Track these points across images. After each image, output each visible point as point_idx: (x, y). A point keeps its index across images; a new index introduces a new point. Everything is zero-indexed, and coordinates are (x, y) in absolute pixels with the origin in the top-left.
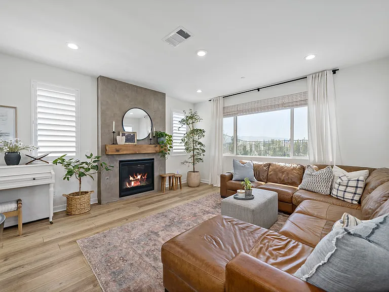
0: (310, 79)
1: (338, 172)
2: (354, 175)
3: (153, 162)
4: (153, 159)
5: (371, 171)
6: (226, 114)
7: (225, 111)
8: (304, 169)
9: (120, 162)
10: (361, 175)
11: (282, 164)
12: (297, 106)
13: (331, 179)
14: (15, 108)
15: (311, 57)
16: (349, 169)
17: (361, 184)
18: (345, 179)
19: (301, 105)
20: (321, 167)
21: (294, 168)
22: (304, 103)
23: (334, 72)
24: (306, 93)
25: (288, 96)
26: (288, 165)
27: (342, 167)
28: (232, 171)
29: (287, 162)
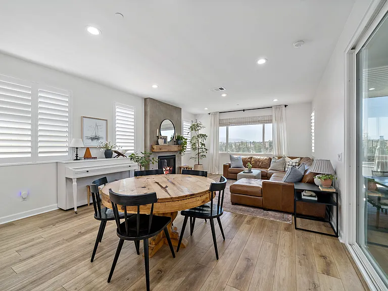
0: (273, 108)
1: (288, 159)
2: (294, 160)
3: (175, 158)
4: (175, 156)
5: (301, 158)
6: (221, 124)
7: (221, 122)
8: (271, 160)
9: (159, 157)
10: (297, 160)
11: (259, 157)
12: (267, 123)
13: (284, 163)
14: (106, 120)
15: (275, 100)
16: (292, 158)
17: (297, 164)
18: (291, 162)
19: (269, 123)
20: (279, 158)
21: (266, 159)
22: (270, 121)
23: (286, 106)
24: (271, 116)
25: (262, 116)
26: (262, 158)
27: (289, 157)
28: (230, 162)
29: (262, 156)
